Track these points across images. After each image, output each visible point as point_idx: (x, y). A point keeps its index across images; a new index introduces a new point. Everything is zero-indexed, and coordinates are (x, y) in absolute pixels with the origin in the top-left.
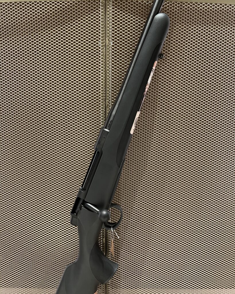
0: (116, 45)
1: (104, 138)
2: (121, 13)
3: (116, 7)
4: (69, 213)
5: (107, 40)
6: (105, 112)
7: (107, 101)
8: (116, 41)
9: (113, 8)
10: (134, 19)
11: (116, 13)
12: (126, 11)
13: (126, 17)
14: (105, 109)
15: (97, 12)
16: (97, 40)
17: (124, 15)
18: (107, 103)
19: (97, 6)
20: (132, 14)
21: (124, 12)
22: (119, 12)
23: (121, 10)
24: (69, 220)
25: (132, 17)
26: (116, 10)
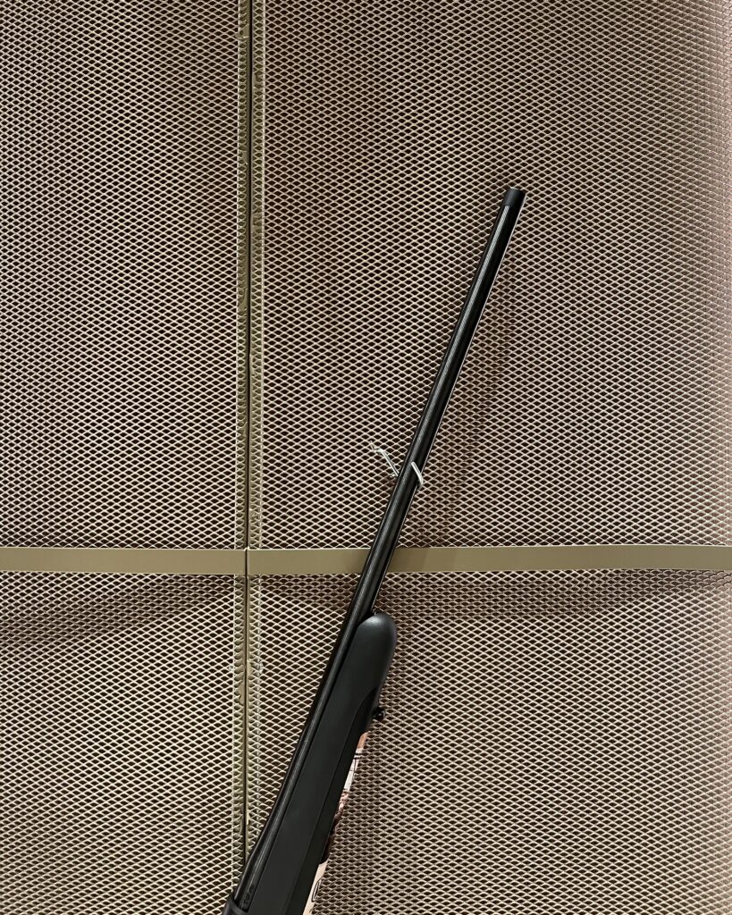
0: (270, 675)
2: (283, 603)
3: (271, 589)
5: (249, 665)
6: (244, 840)
7: (248, 811)
8: (270, 667)
9: (264, 592)
10: (315, 613)
11: (271, 603)
12: (296, 595)
13: (296, 609)
14: (244, 833)
15: (226, 600)
16: (225, 664)
17: (290, 606)
18: (248, 818)
19: (226, 586)
20: (308, 602)
21: (289, 599)
22: (277, 599)
23: (283, 596)
25: (309, 609)
26: (271, 596)
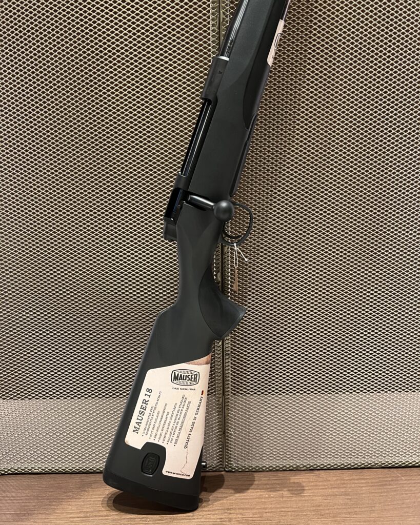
1: (220, 73)
4: (161, 215)
24: (162, 228)
